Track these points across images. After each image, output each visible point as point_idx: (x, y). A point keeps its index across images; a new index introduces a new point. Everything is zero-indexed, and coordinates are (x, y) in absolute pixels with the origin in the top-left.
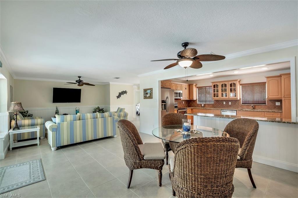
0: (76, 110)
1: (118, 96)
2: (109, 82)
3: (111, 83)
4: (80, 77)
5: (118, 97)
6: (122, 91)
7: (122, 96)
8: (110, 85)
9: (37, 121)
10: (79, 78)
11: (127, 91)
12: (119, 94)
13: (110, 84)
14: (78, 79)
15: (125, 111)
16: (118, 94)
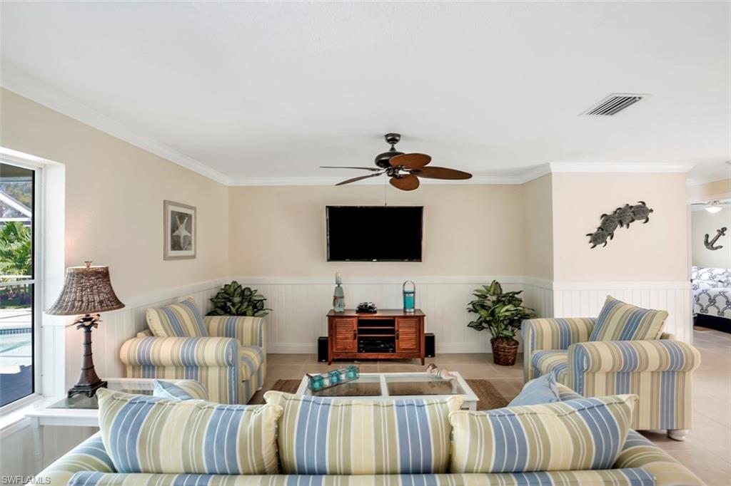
0: (405, 293)
1: (594, 231)
2: (548, 164)
3: (556, 168)
4: (393, 139)
5: (600, 236)
6: (622, 206)
7: (619, 231)
8: (553, 175)
9: (240, 323)
10: (390, 146)
11: (649, 206)
12: (604, 223)
13: (550, 174)
14: (387, 148)
15: (665, 330)
16: (599, 223)
